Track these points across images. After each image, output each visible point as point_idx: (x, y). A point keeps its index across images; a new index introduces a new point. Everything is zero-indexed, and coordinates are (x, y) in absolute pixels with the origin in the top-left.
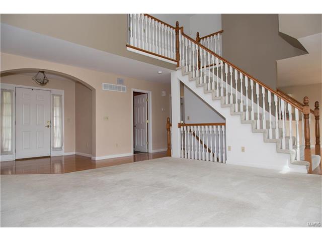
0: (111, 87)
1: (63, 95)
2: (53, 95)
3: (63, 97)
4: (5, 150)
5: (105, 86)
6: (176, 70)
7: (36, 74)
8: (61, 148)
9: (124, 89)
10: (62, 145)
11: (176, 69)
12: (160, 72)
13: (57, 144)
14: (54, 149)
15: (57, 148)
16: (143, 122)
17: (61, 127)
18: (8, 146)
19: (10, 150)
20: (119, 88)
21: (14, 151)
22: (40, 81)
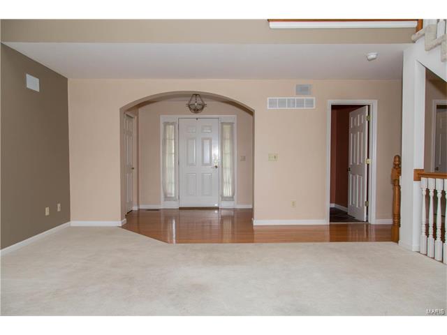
0: (282, 103)
1: (235, 122)
2: (222, 123)
3: (235, 125)
4: (168, 196)
5: (272, 103)
6: (414, 42)
7: (189, 99)
8: (232, 197)
9: (310, 103)
10: (233, 194)
11: (413, 37)
12: (372, 56)
13: (227, 192)
14: (224, 198)
15: (227, 197)
16: (360, 163)
17: (232, 168)
18: (172, 190)
19: (173, 196)
20: (300, 103)
21: (177, 198)
22: (192, 107)
